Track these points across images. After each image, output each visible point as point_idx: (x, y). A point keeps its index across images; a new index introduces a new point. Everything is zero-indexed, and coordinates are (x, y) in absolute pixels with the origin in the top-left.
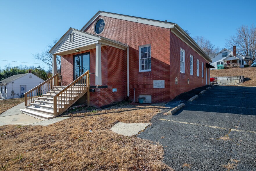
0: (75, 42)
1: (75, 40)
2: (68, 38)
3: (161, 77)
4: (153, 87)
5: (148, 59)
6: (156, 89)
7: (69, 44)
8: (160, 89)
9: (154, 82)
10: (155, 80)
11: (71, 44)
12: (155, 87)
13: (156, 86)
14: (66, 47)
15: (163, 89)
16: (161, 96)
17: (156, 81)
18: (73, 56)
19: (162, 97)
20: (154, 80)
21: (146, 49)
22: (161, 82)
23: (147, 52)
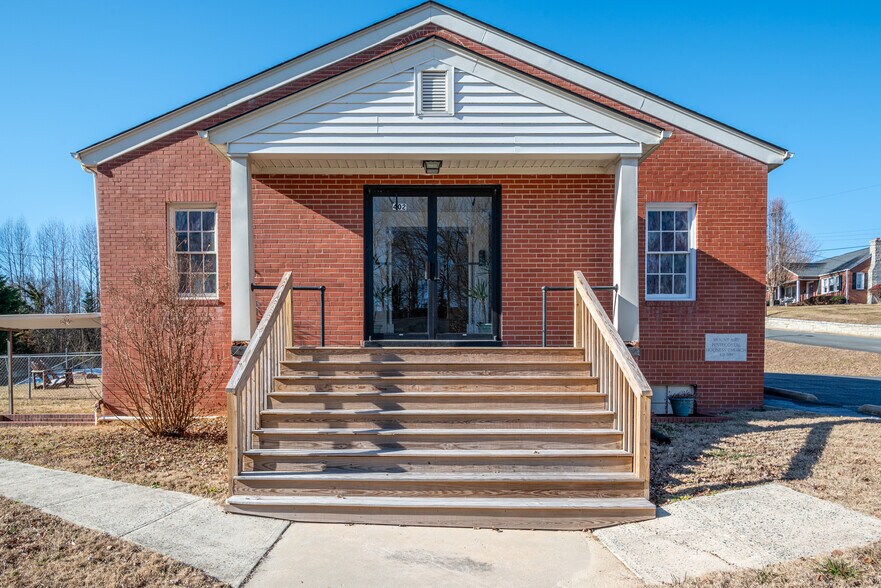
0: (466, 120)
1: (465, 110)
2: (410, 84)
3: (736, 324)
4: (703, 359)
5: (675, 255)
6: (713, 363)
7: (415, 119)
8: (730, 363)
9: (709, 338)
10: (713, 332)
11: (425, 120)
12: (709, 357)
13: (717, 354)
14: (382, 130)
15: (742, 363)
16: (734, 387)
17: (716, 335)
18: (366, 188)
19: (739, 390)
20: (706, 332)
21: (668, 218)
22: (736, 339)
23: (675, 231)
